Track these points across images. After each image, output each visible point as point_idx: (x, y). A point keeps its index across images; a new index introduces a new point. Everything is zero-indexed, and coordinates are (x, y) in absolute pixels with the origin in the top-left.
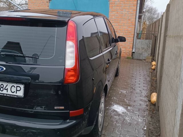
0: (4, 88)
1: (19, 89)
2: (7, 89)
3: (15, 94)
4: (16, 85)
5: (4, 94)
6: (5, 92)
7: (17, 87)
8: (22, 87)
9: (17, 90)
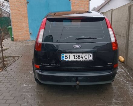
0: (80, 57)
1: (89, 56)
2: (82, 57)
3: (87, 59)
4: (87, 54)
5: (81, 60)
6: (81, 59)
7: (88, 55)
8: (91, 55)
9: (88, 57)
